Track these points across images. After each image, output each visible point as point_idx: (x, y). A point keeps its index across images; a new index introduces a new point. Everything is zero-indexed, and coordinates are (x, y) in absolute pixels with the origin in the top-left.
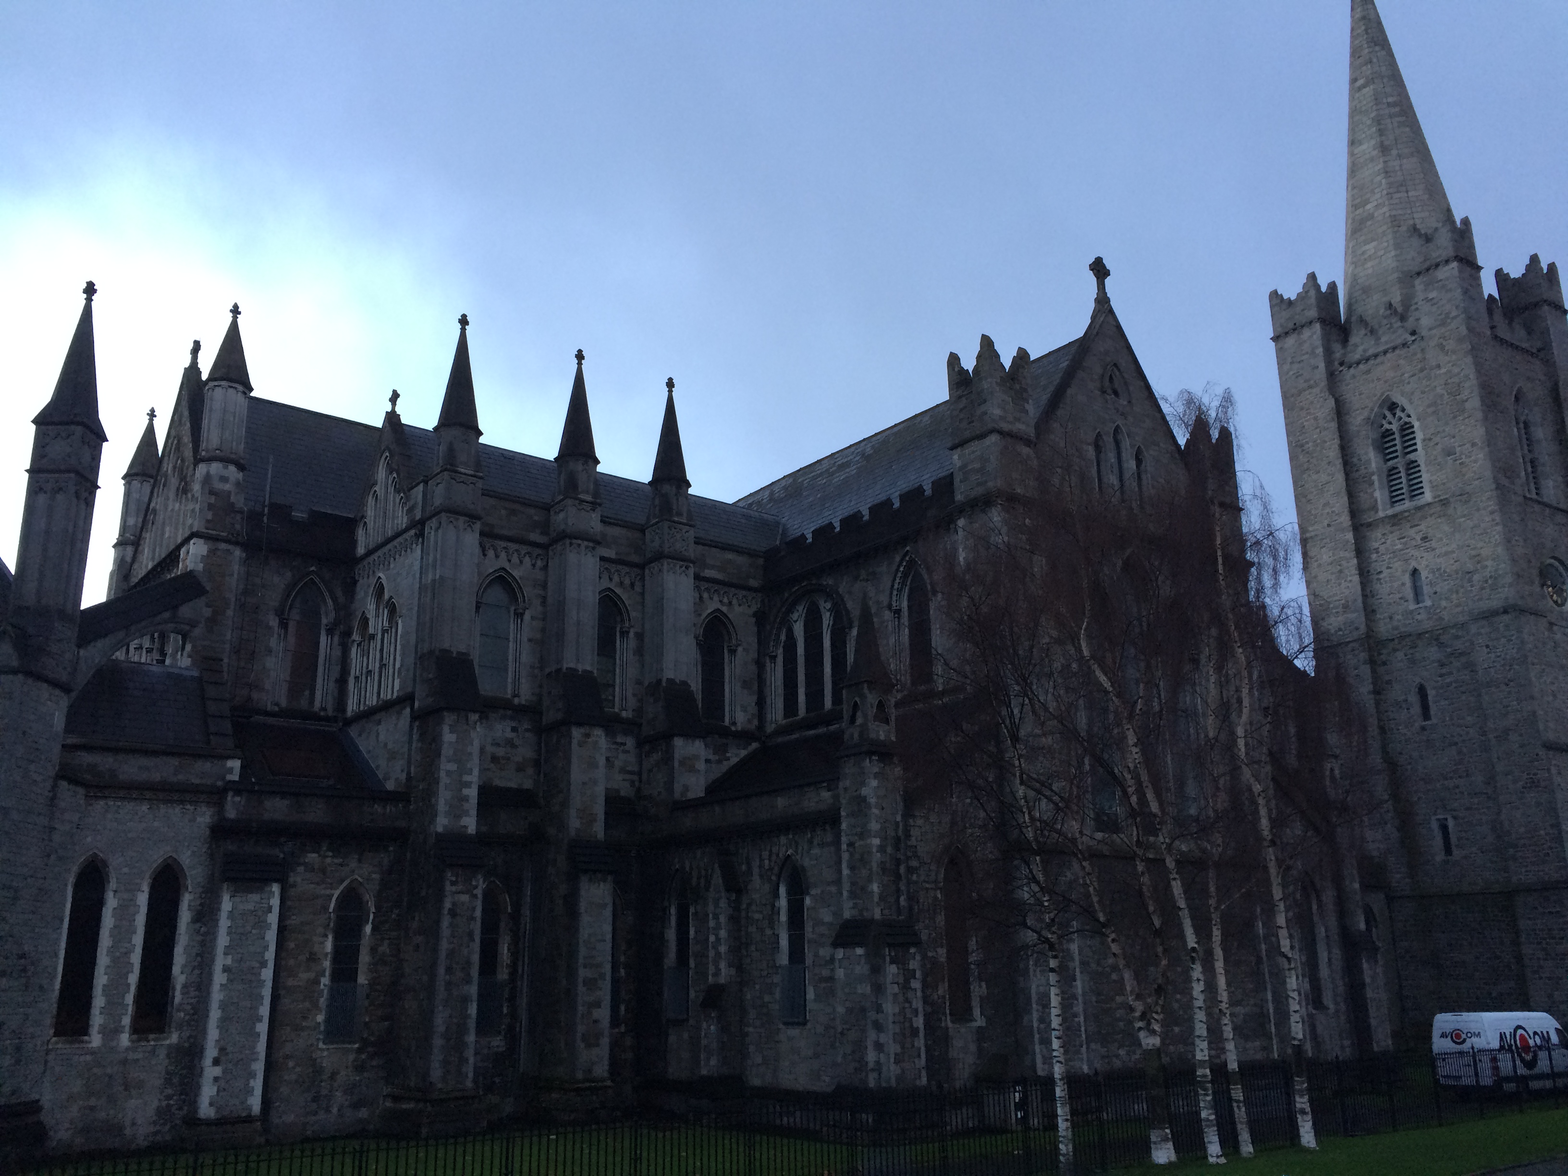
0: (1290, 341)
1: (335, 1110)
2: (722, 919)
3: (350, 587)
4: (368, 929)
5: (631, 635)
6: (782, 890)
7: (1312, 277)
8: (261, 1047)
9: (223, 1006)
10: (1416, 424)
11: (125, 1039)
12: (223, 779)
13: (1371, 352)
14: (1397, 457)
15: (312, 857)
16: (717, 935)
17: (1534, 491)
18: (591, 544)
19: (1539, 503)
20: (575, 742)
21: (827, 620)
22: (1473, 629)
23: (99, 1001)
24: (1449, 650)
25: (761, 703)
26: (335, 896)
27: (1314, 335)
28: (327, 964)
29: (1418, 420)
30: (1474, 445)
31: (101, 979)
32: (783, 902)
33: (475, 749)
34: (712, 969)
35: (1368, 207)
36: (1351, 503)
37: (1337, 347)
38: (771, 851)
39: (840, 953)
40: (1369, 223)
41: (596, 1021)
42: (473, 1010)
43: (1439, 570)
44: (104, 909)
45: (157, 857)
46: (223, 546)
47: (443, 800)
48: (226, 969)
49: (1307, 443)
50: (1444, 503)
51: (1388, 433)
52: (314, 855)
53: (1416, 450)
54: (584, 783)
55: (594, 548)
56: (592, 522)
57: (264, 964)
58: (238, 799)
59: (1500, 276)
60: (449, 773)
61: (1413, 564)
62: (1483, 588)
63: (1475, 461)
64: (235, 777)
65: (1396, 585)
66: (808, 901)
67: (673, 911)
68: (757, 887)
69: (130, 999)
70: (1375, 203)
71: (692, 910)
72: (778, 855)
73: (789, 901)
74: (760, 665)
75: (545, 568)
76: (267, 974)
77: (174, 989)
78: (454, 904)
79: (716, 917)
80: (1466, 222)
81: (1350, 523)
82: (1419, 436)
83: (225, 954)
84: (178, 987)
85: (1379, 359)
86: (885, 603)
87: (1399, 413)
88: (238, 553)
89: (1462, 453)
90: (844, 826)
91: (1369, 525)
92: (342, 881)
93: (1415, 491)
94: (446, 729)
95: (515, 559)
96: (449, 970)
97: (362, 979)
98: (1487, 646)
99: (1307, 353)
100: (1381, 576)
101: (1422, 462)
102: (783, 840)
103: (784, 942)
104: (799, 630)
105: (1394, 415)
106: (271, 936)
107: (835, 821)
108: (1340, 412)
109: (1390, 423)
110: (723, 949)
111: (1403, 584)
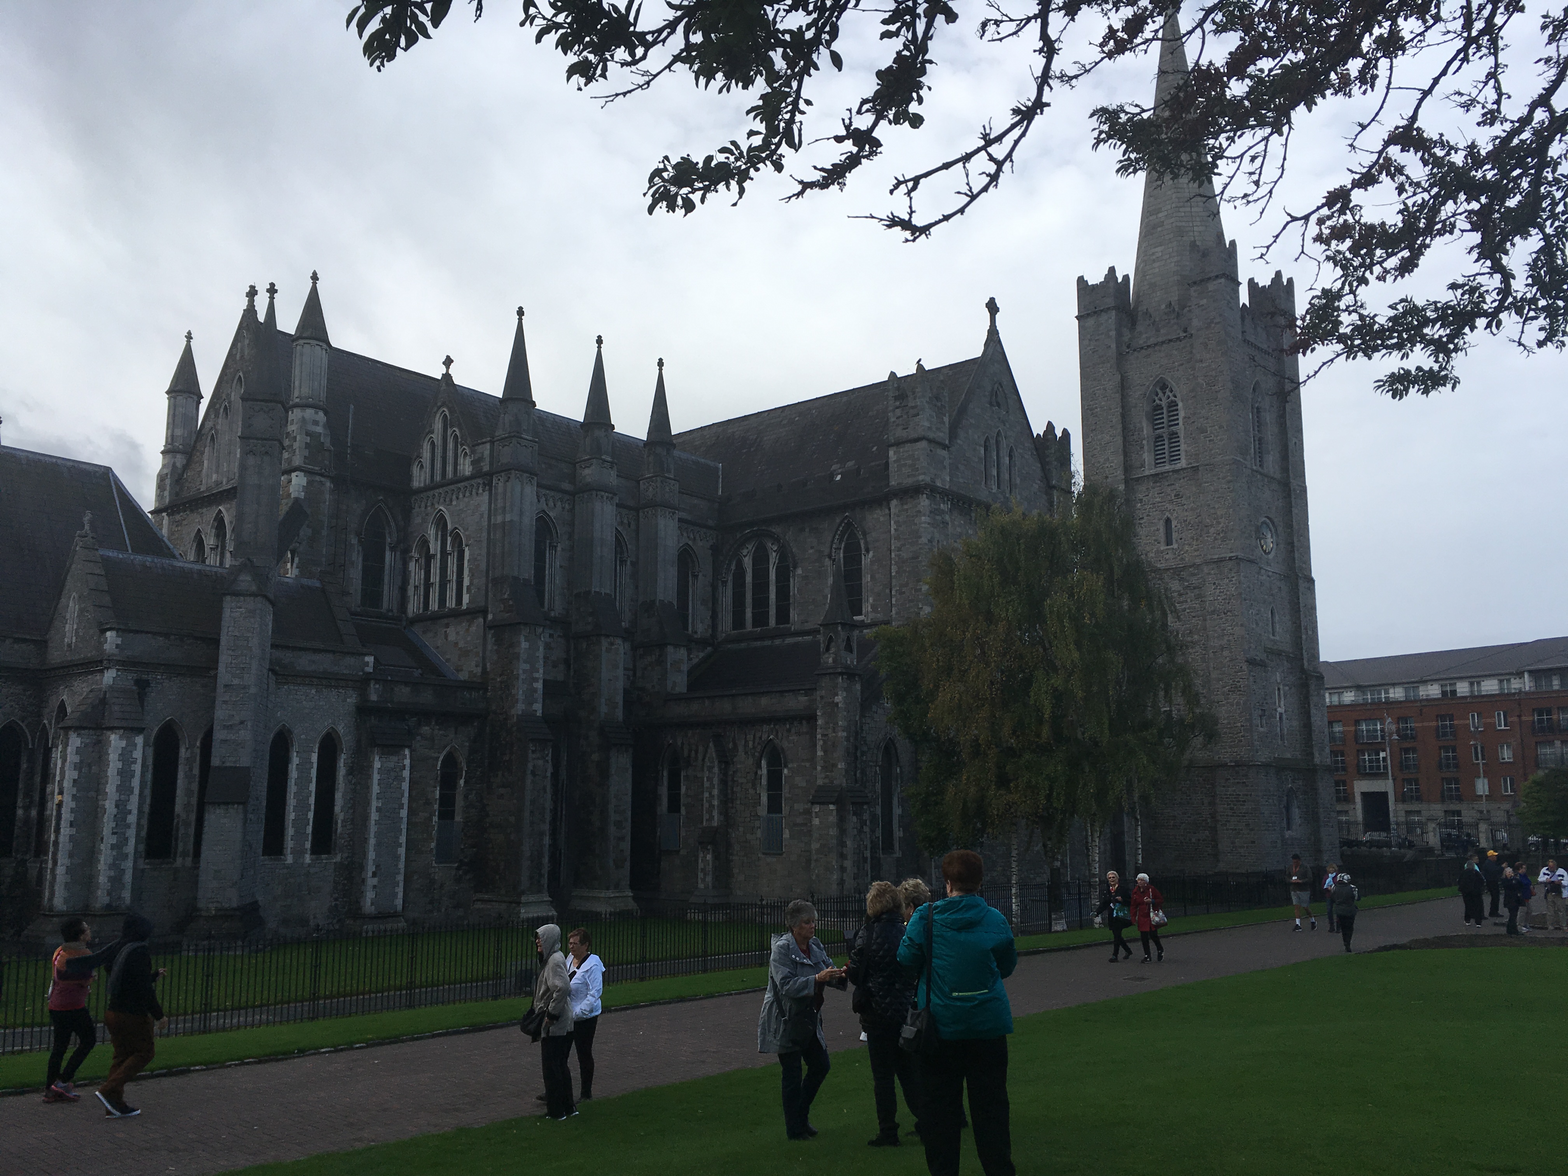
0: (1091, 322)
1: (443, 910)
2: (716, 781)
3: (407, 513)
4: (462, 782)
5: (628, 563)
6: (764, 763)
7: (1112, 270)
8: (402, 865)
9: (378, 835)
10: (1180, 405)
11: (308, 858)
12: (363, 670)
13: (1152, 341)
14: (1163, 428)
15: (425, 730)
16: (710, 793)
17: (1258, 463)
18: (610, 495)
19: (1261, 474)
20: (604, 648)
21: (773, 558)
22: (1206, 570)
23: (290, 831)
24: (1186, 584)
25: (714, 616)
26: (441, 758)
27: (1110, 320)
28: (436, 807)
29: (1182, 401)
30: (1221, 427)
31: (291, 816)
32: (764, 771)
33: (541, 653)
34: (706, 816)
35: (1160, 215)
36: (1125, 462)
37: (1126, 332)
38: (754, 736)
39: (816, 808)
40: (1159, 229)
41: (622, 851)
42: (547, 840)
43: (1185, 521)
44: (290, 765)
45: (323, 728)
46: (318, 478)
47: (520, 691)
48: (379, 810)
49: (1096, 408)
50: (1195, 469)
51: (1159, 407)
52: (427, 728)
53: (1178, 424)
54: (610, 680)
55: (612, 498)
56: (612, 478)
57: (401, 806)
58: (377, 686)
59: (1252, 283)
60: (525, 671)
61: (1167, 514)
62: (1216, 539)
63: (1221, 440)
64: (370, 669)
65: (1152, 529)
66: (786, 771)
67: (665, 774)
68: (743, 762)
69: (310, 829)
70: (1166, 213)
71: (683, 774)
72: (760, 738)
73: (768, 771)
74: (714, 587)
75: (572, 510)
76: (404, 813)
77: (337, 822)
78: (534, 766)
79: (710, 779)
80: (1233, 243)
81: (1123, 477)
82: (1182, 414)
83: (378, 798)
84: (339, 821)
85: (1157, 348)
86: (826, 553)
87: (1168, 393)
88: (328, 484)
89: (1211, 433)
90: (820, 722)
91: (1138, 479)
92: (445, 747)
93: (1174, 457)
94: (522, 639)
95: (551, 504)
96: (532, 812)
97: (458, 818)
98: (1214, 584)
99: (1102, 334)
100: (1142, 522)
101: (1182, 435)
102: (766, 728)
103: (764, 799)
104: (748, 562)
105: (1164, 393)
106: (405, 786)
107: (811, 718)
108: (1124, 386)
109: (1161, 400)
110: (716, 803)
111: (1158, 530)
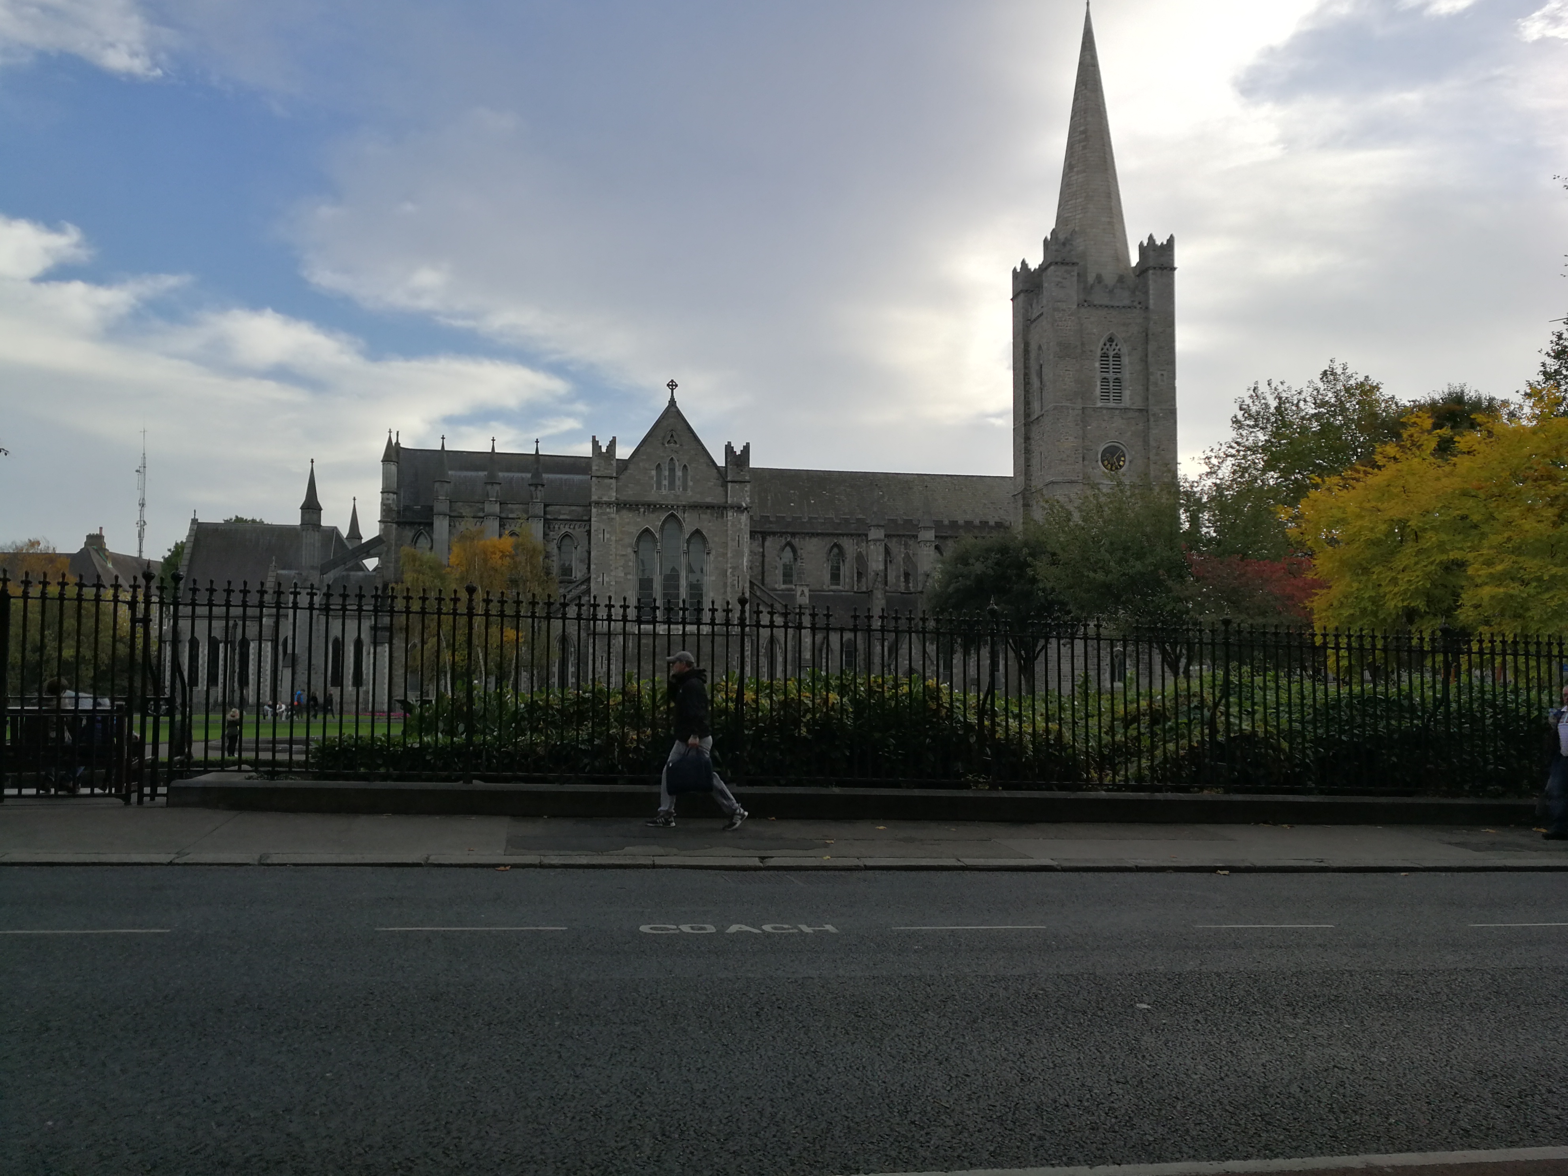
0: (1016, 302)
11: (350, 688)
15: (401, 635)
17: (1113, 400)
19: (1108, 408)
22: (1045, 491)
45: (355, 636)
46: (388, 525)
61: (1041, 449)
63: (1051, 392)
69: (351, 677)
84: (364, 674)
88: (394, 526)
89: (1048, 386)
91: (1032, 422)
99: (1020, 311)
108: (1026, 351)
